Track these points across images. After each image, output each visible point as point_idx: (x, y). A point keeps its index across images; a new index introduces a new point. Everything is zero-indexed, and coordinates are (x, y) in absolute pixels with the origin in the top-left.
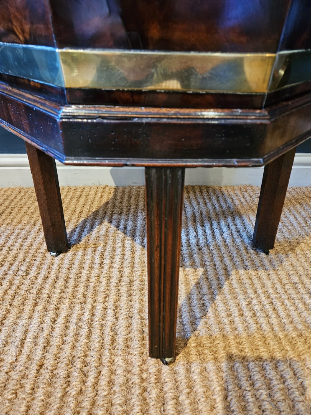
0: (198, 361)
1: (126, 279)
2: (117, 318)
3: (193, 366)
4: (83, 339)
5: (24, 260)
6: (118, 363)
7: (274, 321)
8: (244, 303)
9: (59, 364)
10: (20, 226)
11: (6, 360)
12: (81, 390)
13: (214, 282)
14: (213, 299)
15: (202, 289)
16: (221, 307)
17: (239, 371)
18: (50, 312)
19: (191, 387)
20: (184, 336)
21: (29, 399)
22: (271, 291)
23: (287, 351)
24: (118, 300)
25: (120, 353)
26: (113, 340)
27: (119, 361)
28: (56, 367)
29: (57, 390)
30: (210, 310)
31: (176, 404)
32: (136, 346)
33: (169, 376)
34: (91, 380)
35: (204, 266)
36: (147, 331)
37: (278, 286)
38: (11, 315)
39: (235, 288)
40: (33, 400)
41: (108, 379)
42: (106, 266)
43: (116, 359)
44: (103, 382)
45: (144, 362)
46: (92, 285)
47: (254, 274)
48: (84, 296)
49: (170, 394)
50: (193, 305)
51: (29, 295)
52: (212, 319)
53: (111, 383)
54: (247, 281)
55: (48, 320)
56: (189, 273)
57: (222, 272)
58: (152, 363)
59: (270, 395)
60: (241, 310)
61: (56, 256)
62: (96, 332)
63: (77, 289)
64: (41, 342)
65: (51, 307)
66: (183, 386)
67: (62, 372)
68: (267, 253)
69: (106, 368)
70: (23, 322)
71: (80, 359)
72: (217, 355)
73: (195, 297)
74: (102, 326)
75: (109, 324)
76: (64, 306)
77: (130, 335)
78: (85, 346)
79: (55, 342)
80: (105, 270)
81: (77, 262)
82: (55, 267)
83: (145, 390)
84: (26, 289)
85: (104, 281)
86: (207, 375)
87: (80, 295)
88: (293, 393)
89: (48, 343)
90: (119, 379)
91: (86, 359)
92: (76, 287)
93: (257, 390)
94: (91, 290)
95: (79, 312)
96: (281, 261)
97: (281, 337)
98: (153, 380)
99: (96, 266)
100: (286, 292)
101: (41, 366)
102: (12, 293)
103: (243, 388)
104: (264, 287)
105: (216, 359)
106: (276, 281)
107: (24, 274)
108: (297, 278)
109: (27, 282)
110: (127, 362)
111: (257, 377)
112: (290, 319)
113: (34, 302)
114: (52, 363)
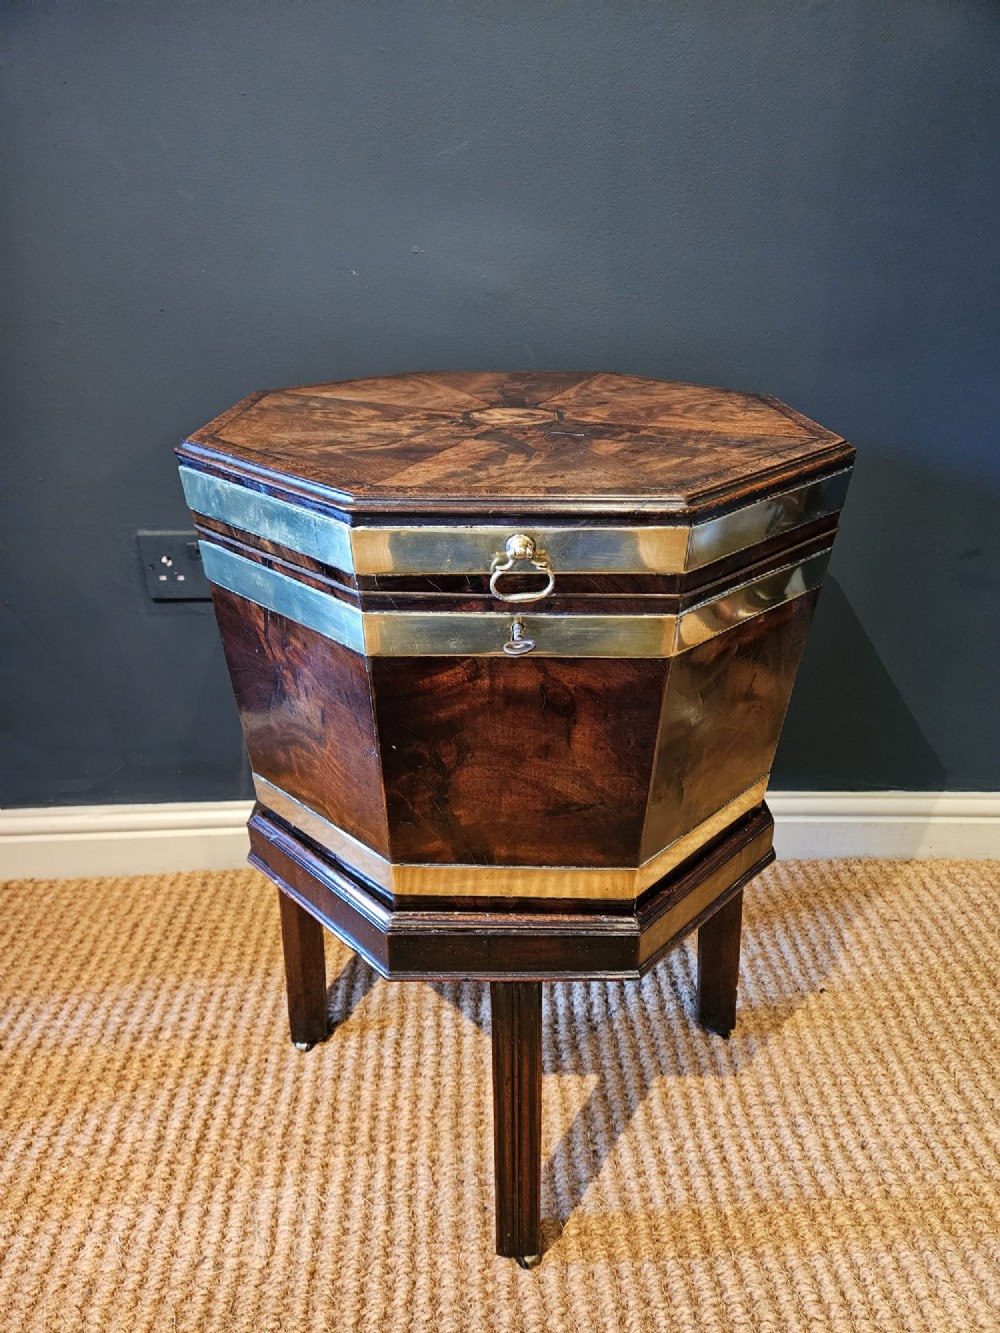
0: (580, 1261)
1: (447, 1102)
2: (436, 1184)
3: (571, 1268)
4: (379, 1226)
5: (245, 1061)
6: (444, 1266)
7: (721, 1184)
8: (669, 1149)
9: (344, 1269)
10: (222, 979)
11: (251, 1265)
12: (385, 1313)
13: (617, 1105)
14: (612, 1141)
15: (593, 1120)
16: (627, 1159)
17: (649, 1276)
18: (313, 1173)
19: (566, 1305)
20: (558, 1215)
22: (722, 1121)
23: (735, 1238)
24: (434, 1147)
25: (446, 1249)
26: (433, 1226)
27: (445, 1263)
28: (338, 1274)
29: (347, 1313)
30: (606, 1164)
32: (473, 1236)
33: (530, 1287)
34: (400, 1296)
35: (599, 1069)
36: (492, 1208)
37: (737, 1110)
38: (242, 1180)
39: (656, 1118)
41: (429, 1295)
42: (407, 1072)
43: (440, 1260)
44: (422, 1299)
45: (488, 1264)
46: (383, 1115)
47: (695, 1085)
48: (372, 1139)
49: (533, 1317)
50: (574, 1154)
51: (268, 1139)
52: (608, 1183)
53: (434, 1301)
54: (678, 1101)
55: (311, 1189)
56: (571, 1085)
57: (632, 1083)
58: (502, 1265)
59: (695, 1315)
60: (661, 1162)
61: (308, 1050)
62: (402, 1210)
63: (356, 1124)
64: (306, 1230)
65: (314, 1164)
66: (554, 1303)
67: (350, 1283)
68: (725, 1036)
69: (424, 1275)
70: (266, 1195)
71: (378, 1261)
72: (613, 1250)
73: (579, 1138)
74: (410, 1199)
75: (423, 1195)
76: (338, 1159)
77: (462, 1216)
78: (383, 1237)
79: (331, 1231)
80: (406, 1083)
81: (349, 1064)
82: (308, 1076)
83: (491, 1310)
84: (262, 1125)
85: (405, 1105)
86: (594, 1286)
87: (363, 1138)
88: (733, 1310)
89: (318, 1233)
90: (448, 1294)
91: (389, 1261)
92: (354, 1120)
93: (676, 1307)
94: (382, 1126)
95: (366, 1172)
96: (749, 1054)
97: (729, 1213)
98: (503, 1294)
99: (388, 1073)
100: (750, 1123)
101: (313, 1274)
102: (235, 1133)
103: (652, 1304)
104: (710, 1112)
105: (611, 1257)
106: (735, 1100)
107: (252, 1093)
108: (776, 1093)
109: (260, 1111)
110: (459, 1265)
111: (678, 1286)
112: (750, 1179)
113: (279, 1152)
114: (331, 1267)
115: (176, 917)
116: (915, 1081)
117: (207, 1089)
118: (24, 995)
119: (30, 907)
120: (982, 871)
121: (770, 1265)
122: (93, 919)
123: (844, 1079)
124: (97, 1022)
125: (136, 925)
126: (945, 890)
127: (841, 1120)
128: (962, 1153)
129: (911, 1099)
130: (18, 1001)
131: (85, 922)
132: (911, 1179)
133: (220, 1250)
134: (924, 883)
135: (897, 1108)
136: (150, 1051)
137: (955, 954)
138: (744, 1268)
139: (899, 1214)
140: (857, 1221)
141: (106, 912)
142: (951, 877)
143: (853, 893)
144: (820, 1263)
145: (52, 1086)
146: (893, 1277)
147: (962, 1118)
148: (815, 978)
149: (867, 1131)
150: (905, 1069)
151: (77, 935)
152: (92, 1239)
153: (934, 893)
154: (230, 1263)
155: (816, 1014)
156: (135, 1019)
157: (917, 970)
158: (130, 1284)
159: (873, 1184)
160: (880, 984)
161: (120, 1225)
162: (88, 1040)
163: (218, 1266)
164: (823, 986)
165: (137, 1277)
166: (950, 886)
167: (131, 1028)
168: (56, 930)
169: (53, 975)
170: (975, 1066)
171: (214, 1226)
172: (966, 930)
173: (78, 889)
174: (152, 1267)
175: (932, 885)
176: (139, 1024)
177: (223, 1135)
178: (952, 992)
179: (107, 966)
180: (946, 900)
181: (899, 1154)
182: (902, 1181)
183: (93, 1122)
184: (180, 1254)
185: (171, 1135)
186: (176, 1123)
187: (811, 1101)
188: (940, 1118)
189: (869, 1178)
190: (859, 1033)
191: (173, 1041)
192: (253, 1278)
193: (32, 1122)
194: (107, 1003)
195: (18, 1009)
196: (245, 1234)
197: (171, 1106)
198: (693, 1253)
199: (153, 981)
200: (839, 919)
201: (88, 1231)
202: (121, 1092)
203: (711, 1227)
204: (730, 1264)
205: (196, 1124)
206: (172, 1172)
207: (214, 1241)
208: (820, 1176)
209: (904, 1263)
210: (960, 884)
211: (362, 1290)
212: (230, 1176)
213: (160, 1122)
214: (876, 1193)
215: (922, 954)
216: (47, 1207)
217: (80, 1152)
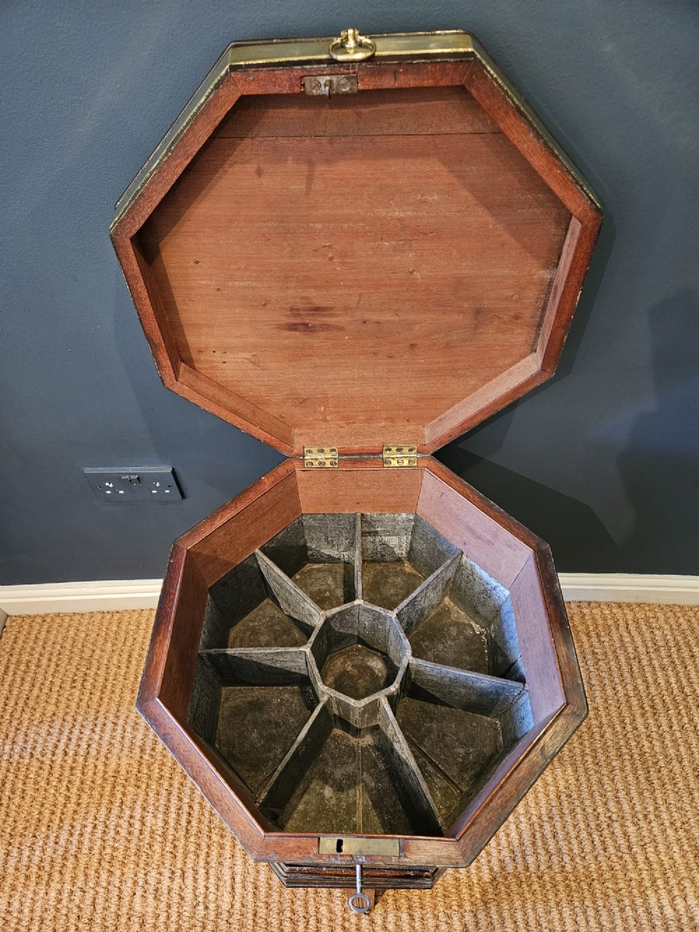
0: (394, 911)
3: (389, 915)
6: (323, 912)
9: (271, 913)
11: (223, 908)
17: (429, 920)
23: (476, 898)
27: (323, 910)
28: (268, 915)
33: (368, 926)
38: (213, 853)
43: (321, 909)
64: (250, 888)
67: (274, 921)
69: (313, 918)
70: (227, 863)
86: (401, 926)
89: (256, 888)
91: (294, 907)
97: (475, 882)
101: (255, 915)
102: (206, 822)
105: (410, 908)
110: (331, 912)
111: (444, 927)
114: (265, 911)
116: (593, 789)
118: (72, 714)
120: (668, 616)
121: (493, 916)
122: (102, 651)
124: (118, 737)
126: (641, 634)
127: (545, 818)
128: (609, 842)
129: (587, 803)
130: (69, 718)
131: (98, 652)
132: (578, 860)
133: (206, 897)
134: (628, 625)
135: (578, 810)
136: (152, 760)
137: (635, 688)
138: (479, 917)
140: (543, 886)
142: (647, 620)
144: (519, 915)
145: (101, 785)
146: (556, 923)
147: (614, 817)
149: (559, 825)
150: (588, 780)
151: (95, 663)
152: (139, 892)
153: (632, 634)
154: (212, 906)
157: (610, 702)
158: (162, 918)
159: (556, 862)
161: (152, 881)
162: (115, 750)
163: (206, 908)
165: (165, 914)
166: (644, 628)
167: (138, 742)
168: (81, 658)
169: (86, 698)
170: (630, 779)
171: (201, 883)
172: (647, 668)
173: (89, 623)
174: (172, 909)
175: (632, 628)
176: (142, 739)
177: (200, 822)
178: (627, 720)
179: (118, 691)
180: (638, 640)
182: (572, 860)
183: (128, 812)
184: (186, 900)
185: (172, 822)
186: (173, 815)
188: (602, 818)
189: (555, 859)
192: (225, 916)
193: (93, 810)
194: (121, 722)
195: (70, 725)
196: (218, 886)
197: (169, 800)
198: (454, 907)
201: (135, 883)
202: (139, 791)
203: (464, 890)
204: (472, 915)
205: (184, 817)
206: (175, 847)
207: (203, 892)
208: (527, 858)
209: (564, 915)
210: (650, 627)
211: (281, 925)
212: (206, 850)
213: (165, 813)
214: (556, 868)
215: (614, 689)
216: (112, 869)
217: (123, 833)
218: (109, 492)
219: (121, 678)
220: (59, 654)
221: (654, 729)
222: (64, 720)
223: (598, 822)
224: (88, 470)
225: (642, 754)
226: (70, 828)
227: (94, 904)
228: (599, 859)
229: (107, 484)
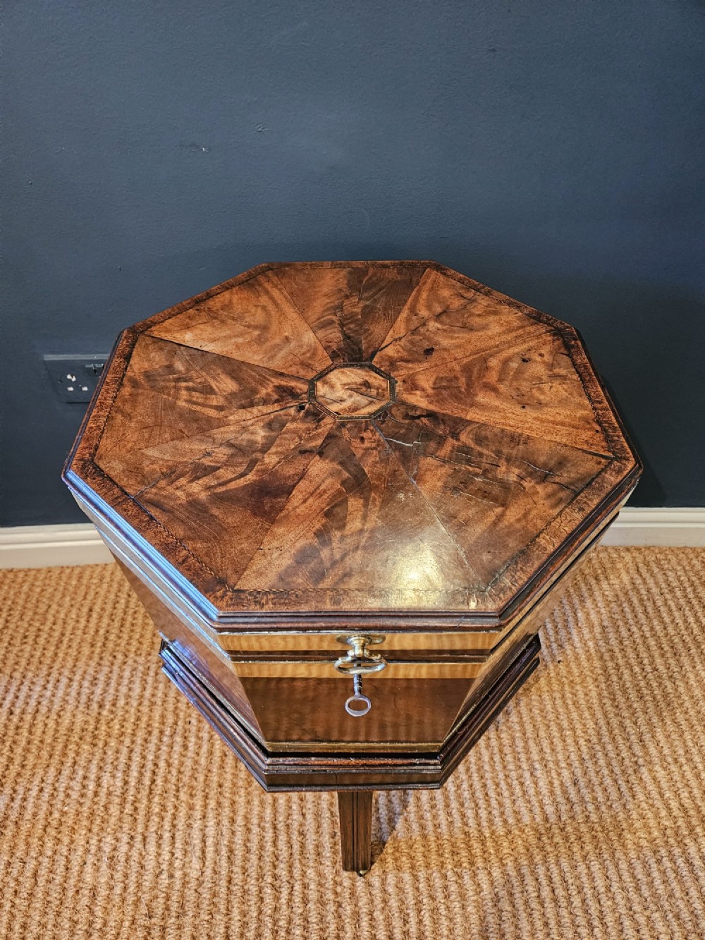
0: (395, 871)
2: (303, 815)
3: (388, 876)
4: (269, 847)
5: (176, 723)
6: (311, 876)
7: (483, 814)
9: (249, 879)
11: (191, 875)
12: (276, 908)
17: (436, 880)
18: (226, 809)
19: (385, 901)
21: (226, 920)
22: (487, 767)
23: (490, 853)
25: (312, 864)
26: (303, 846)
27: (311, 873)
28: (245, 882)
29: (252, 908)
30: (412, 800)
31: (371, 920)
32: (328, 855)
33: (363, 890)
34: (284, 896)
36: (339, 834)
37: (497, 758)
38: (181, 814)
40: (230, 919)
41: (301, 896)
43: (308, 871)
44: (297, 900)
45: (337, 874)
49: (365, 910)
51: (195, 784)
52: (412, 814)
53: (305, 901)
55: (225, 821)
58: (346, 875)
59: (463, 908)
60: (446, 798)
62: (283, 837)
64: (224, 851)
65: (226, 803)
66: (378, 901)
67: (253, 888)
69: (298, 882)
70: (197, 824)
71: (269, 872)
72: (414, 863)
74: (288, 828)
75: (295, 825)
76: (241, 798)
77: (320, 840)
78: (272, 856)
79: (239, 852)
83: (340, 906)
84: (190, 773)
86: (403, 887)
88: (486, 904)
89: (231, 851)
91: (276, 871)
93: (452, 902)
95: (259, 808)
96: (508, 714)
97: (487, 835)
98: (347, 895)
100: (505, 767)
101: (230, 882)
102: (174, 780)
103: (438, 900)
104: (480, 759)
105: (413, 867)
106: (496, 750)
107: (182, 750)
108: (522, 744)
109: (189, 763)
110: (320, 875)
111: (453, 888)
112: (502, 809)
113: (203, 793)
114: (241, 877)
115: (118, 602)
116: (614, 732)
117: (152, 747)
118: (21, 670)
119: (15, 594)
120: (679, 558)
121: (510, 873)
122: (60, 605)
123: (568, 733)
124: (74, 693)
125: (91, 610)
126: (652, 575)
127: (563, 765)
128: (637, 788)
129: (610, 747)
130: (17, 675)
131: (55, 607)
132: (603, 808)
133: (171, 864)
134: (638, 567)
135: (600, 755)
136: (112, 716)
137: (652, 629)
138: (494, 874)
139: (593, 833)
140: (567, 839)
141: (68, 599)
142: (658, 562)
143: (588, 577)
144: (541, 871)
145: (50, 744)
146: (584, 879)
147: (641, 761)
148: (556, 652)
149: (579, 772)
150: (608, 723)
151: (50, 618)
152: (91, 859)
153: (644, 576)
154: (178, 874)
155: (553, 680)
156: (99, 691)
157: (625, 643)
158: (118, 890)
159: (579, 812)
160: (599, 654)
161: (107, 848)
162: (69, 707)
163: (171, 876)
164: (561, 658)
165: (122, 885)
166: (656, 570)
167: (96, 698)
168: (35, 613)
169: (38, 654)
170: (654, 721)
171: (166, 848)
172: (662, 609)
173: (46, 578)
174: (130, 878)
175: (643, 570)
176: (102, 695)
177: (166, 781)
178: (646, 661)
179: (75, 645)
180: (651, 582)
181: (598, 789)
182: (598, 808)
183: (81, 773)
184: (147, 868)
185: (133, 782)
186: (134, 773)
187: (545, 750)
188: (627, 762)
189: (577, 808)
190: (581, 695)
191: (127, 707)
192: (193, 884)
193: (40, 772)
194: (77, 677)
195: (18, 682)
196: (186, 851)
197: (130, 759)
198: (464, 865)
199: (107, 658)
200: (576, 601)
201: (87, 851)
202: (96, 749)
203: (475, 845)
204: (486, 872)
205: (148, 775)
206: (136, 809)
207: (167, 858)
208: (546, 807)
209: (592, 869)
210: (663, 569)
211: (260, 893)
212: (173, 811)
213: (124, 771)
214: (580, 818)
215: (629, 630)
216: (59, 836)
217: (75, 795)
218: (71, 389)
219: (79, 632)
220: (10, 610)
221: (676, 670)
222: (11, 677)
223: (623, 768)
224: (49, 357)
225: (666, 695)
226: (12, 792)
227: (35, 875)
228: (628, 807)
229: (69, 377)
